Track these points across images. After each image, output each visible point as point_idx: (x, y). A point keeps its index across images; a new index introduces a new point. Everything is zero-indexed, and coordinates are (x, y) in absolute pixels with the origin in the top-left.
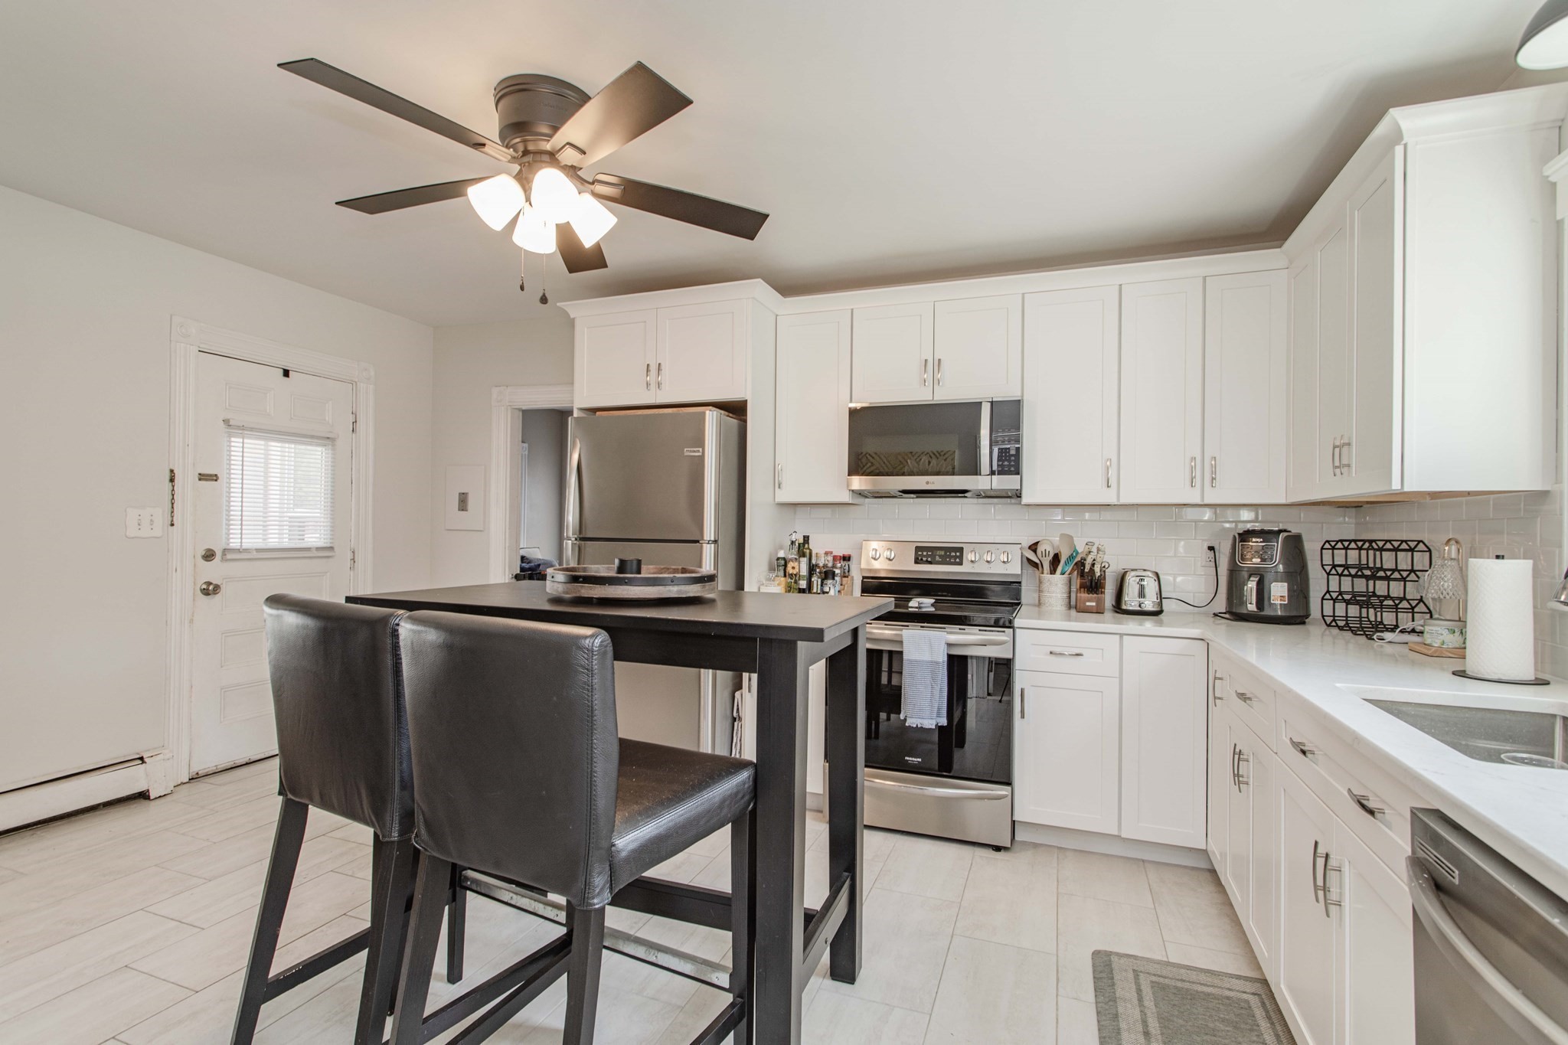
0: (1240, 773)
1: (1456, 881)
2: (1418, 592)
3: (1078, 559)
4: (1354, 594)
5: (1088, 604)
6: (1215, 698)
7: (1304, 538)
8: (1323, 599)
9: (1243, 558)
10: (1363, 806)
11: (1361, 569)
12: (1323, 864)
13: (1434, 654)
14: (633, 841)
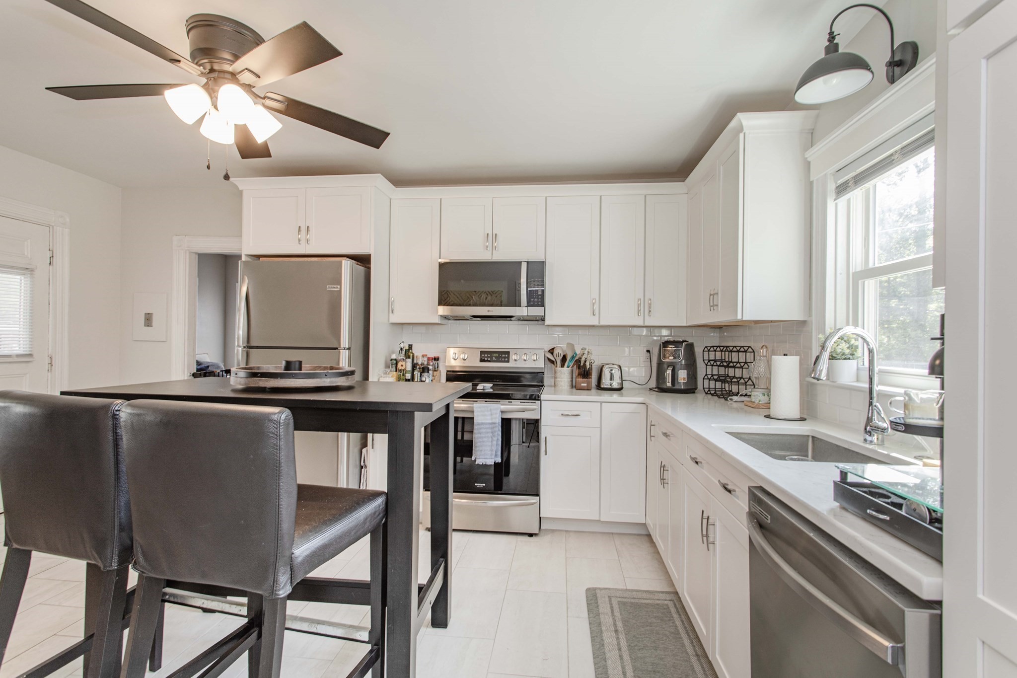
0: (664, 478)
1: (769, 522)
2: (748, 374)
3: (577, 358)
4: (719, 376)
5: (582, 385)
6: (651, 436)
7: (695, 345)
8: (704, 379)
9: (665, 357)
10: (726, 489)
11: (722, 362)
12: (706, 521)
13: (755, 407)
14: (306, 550)
